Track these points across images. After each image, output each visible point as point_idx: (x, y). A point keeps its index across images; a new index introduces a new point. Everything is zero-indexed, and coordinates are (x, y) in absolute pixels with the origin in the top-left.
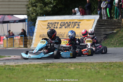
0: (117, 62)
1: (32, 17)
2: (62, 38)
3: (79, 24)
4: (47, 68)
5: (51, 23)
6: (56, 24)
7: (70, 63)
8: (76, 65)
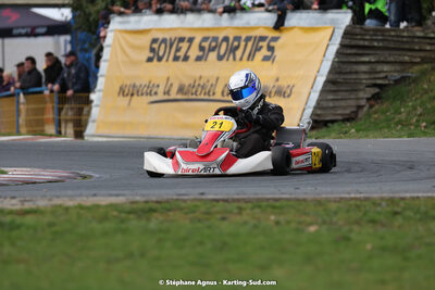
0: (418, 197)
1: (90, 15)
2: (206, 97)
3: (272, 44)
4: (148, 220)
5: (164, 41)
6: (184, 45)
7: (234, 200)
8: (257, 210)
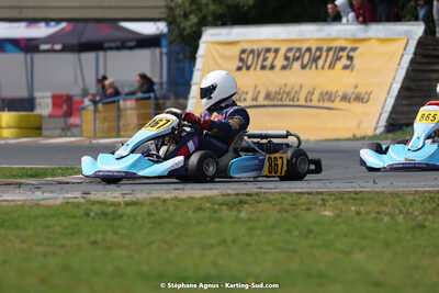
1: (184, 29)
2: (291, 103)
3: (351, 54)
4: (239, 211)
5: (252, 51)
6: (271, 56)
7: (318, 193)
